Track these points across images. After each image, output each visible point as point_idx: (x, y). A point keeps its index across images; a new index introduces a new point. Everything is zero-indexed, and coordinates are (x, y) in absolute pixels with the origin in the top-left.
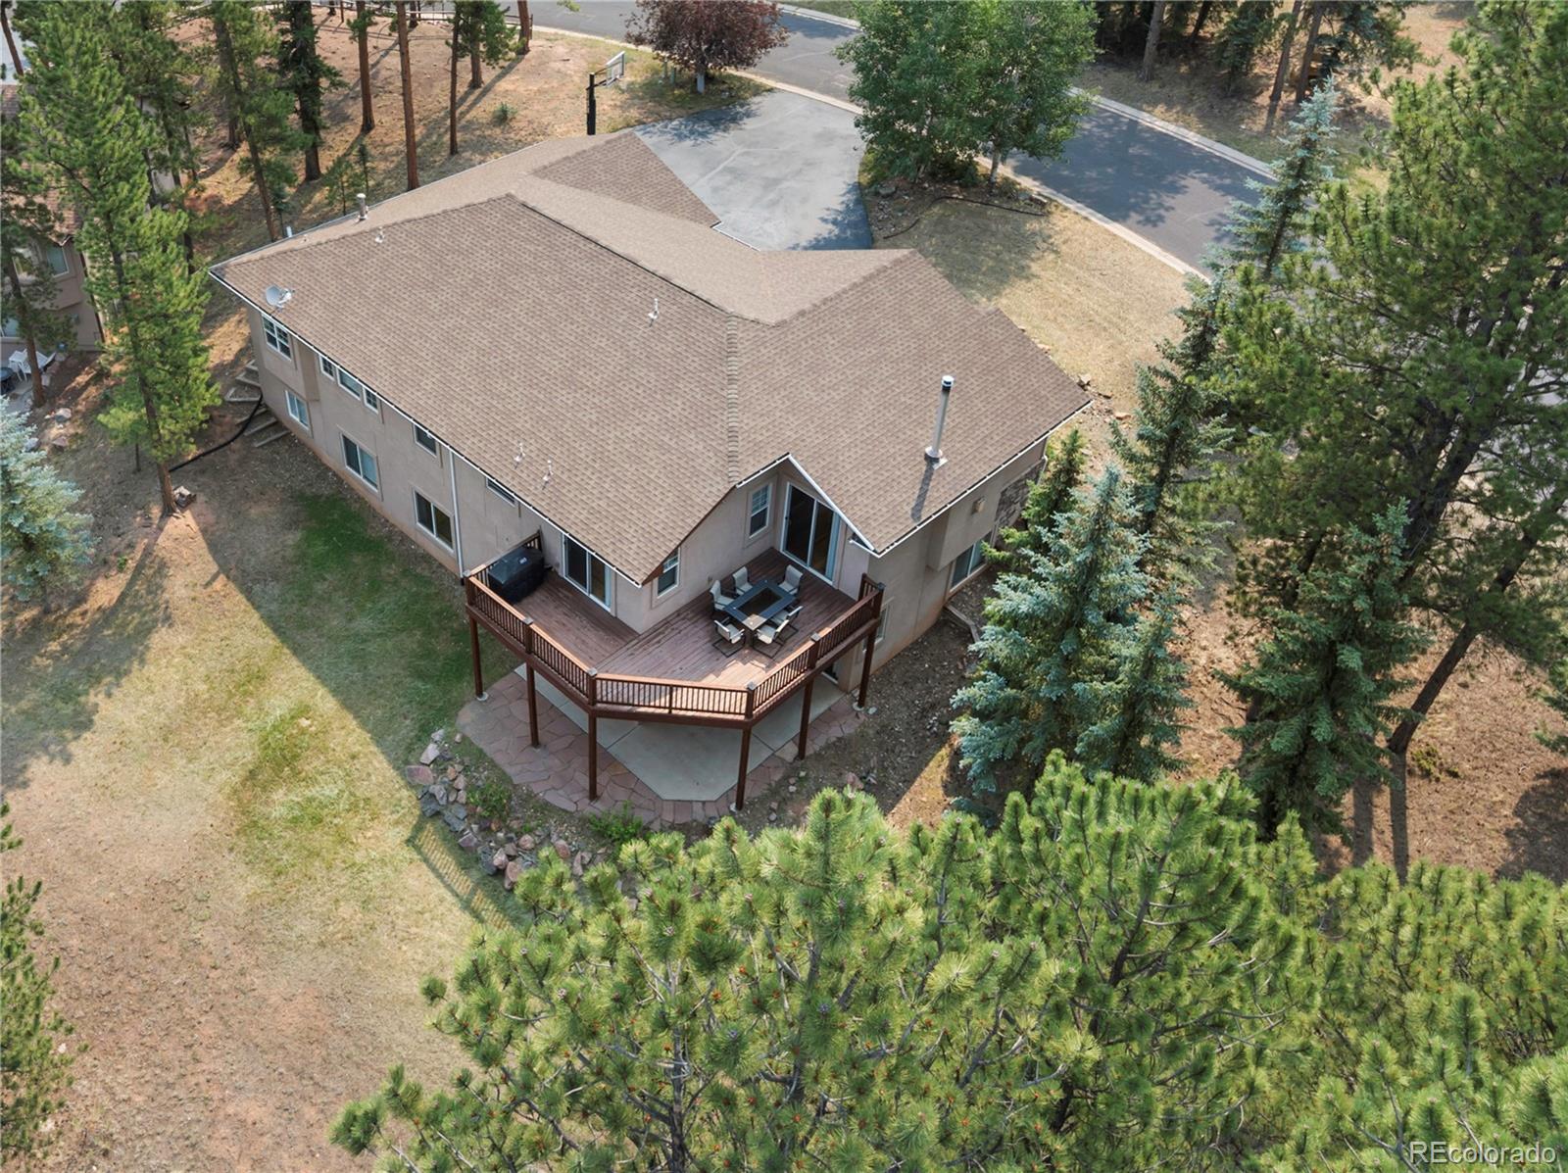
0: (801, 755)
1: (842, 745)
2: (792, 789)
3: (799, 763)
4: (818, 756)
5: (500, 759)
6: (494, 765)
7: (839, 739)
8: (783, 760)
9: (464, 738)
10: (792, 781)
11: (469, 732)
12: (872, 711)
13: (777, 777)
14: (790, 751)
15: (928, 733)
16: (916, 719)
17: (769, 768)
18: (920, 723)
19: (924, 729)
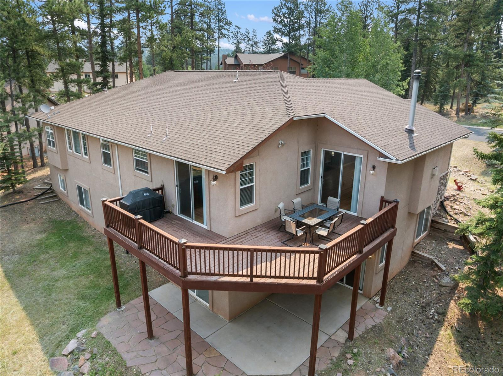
0: (351, 337)
1: (377, 330)
2: (350, 362)
3: (350, 344)
4: (362, 338)
5: (121, 349)
6: (115, 352)
7: (374, 326)
8: (338, 342)
9: (98, 334)
10: (349, 356)
11: (104, 331)
12: (389, 309)
13: (336, 354)
14: (342, 336)
15: (432, 321)
16: (420, 313)
17: (328, 348)
18: (424, 315)
19: (428, 318)
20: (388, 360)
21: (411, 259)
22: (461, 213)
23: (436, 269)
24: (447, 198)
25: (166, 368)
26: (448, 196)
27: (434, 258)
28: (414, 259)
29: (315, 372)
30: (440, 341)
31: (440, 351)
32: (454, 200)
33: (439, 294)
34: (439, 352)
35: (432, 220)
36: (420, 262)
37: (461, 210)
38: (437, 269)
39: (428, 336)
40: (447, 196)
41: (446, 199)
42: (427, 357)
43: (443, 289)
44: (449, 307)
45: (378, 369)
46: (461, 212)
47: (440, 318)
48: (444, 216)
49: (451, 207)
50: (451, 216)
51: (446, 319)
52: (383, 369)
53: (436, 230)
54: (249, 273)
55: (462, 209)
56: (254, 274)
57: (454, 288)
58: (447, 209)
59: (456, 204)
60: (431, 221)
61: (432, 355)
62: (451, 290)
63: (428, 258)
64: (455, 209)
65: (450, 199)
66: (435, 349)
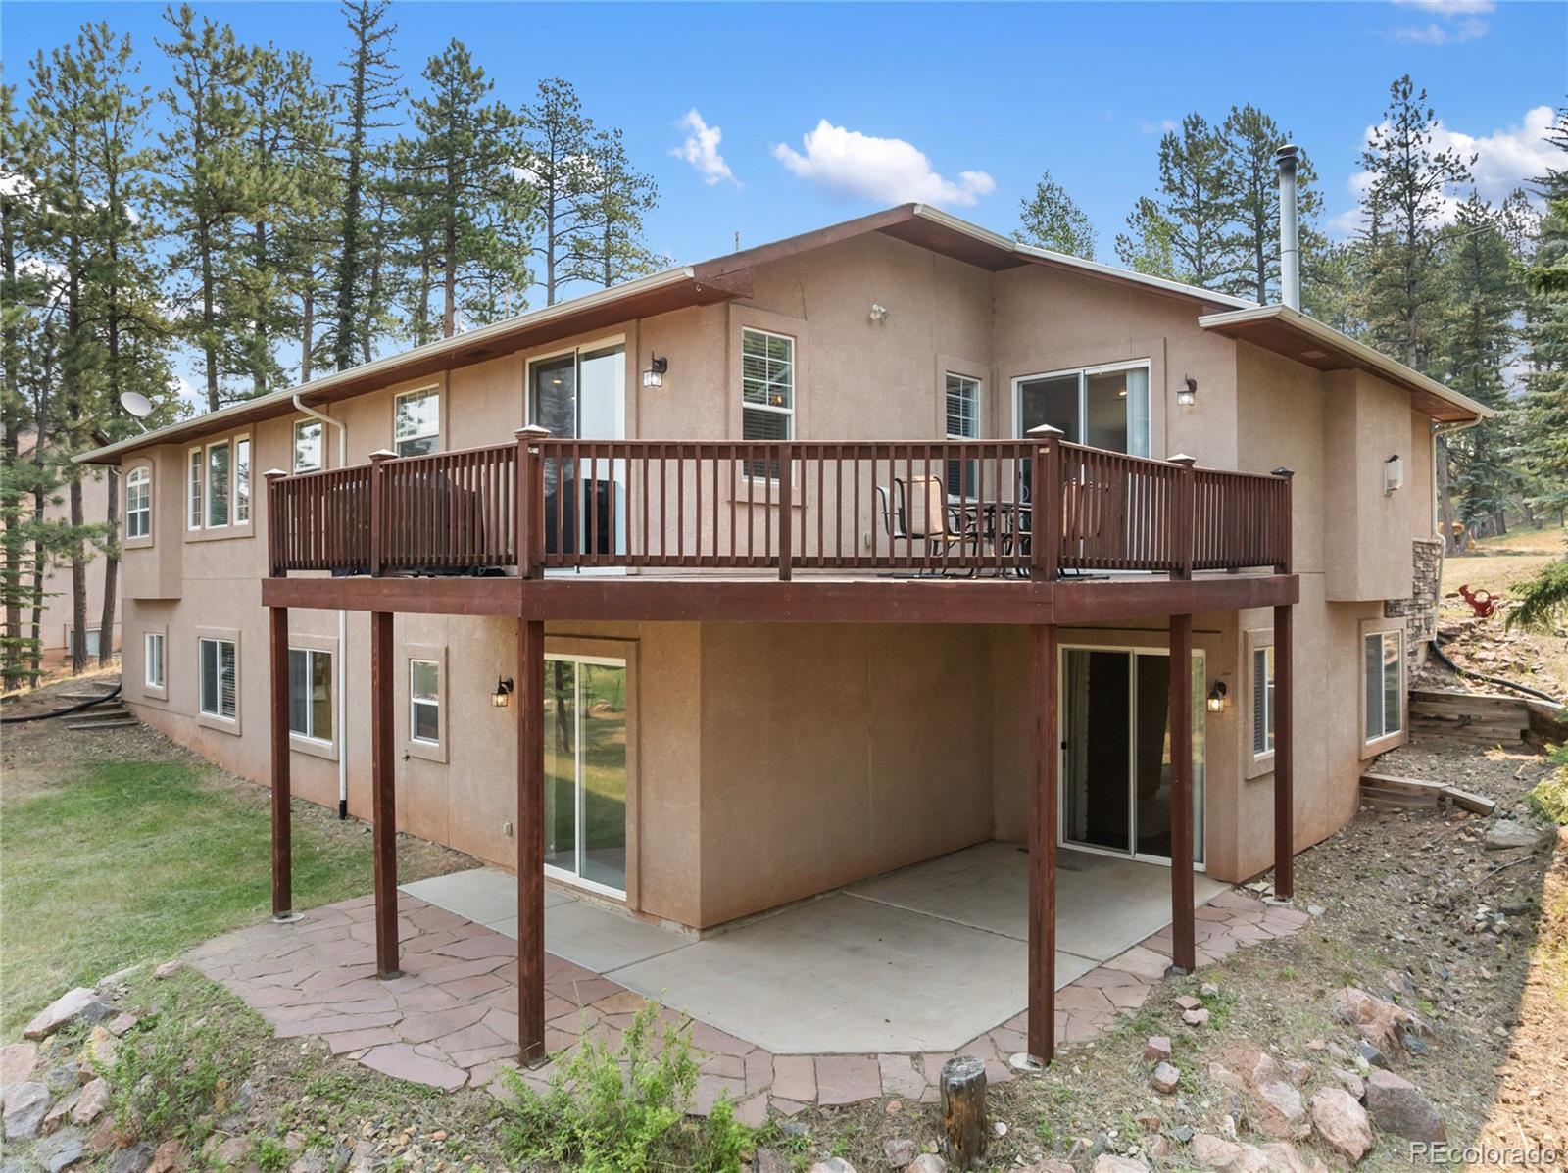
0: (1183, 964)
1: (1281, 950)
2: (1197, 1015)
3: (1187, 978)
4: (1229, 966)
5: (263, 1000)
6: (236, 1007)
7: (1269, 942)
8: (1136, 976)
9: (181, 968)
10: (1186, 1001)
11: (207, 965)
12: (1315, 910)
13: (1134, 1001)
14: (1150, 963)
15: (1490, 936)
16: (1435, 923)
17: (1101, 989)
18: (1452, 926)
19: (1473, 931)
20: (1347, 1023)
21: (1363, 808)
22: (1506, 668)
23: (1462, 814)
24: (1447, 636)
25: (436, 1039)
26: (1450, 629)
27: (1444, 784)
28: (1372, 807)
29: (1056, 1045)
30: (1538, 984)
31: (1551, 1011)
32: (1473, 636)
33: (1490, 869)
34: (1548, 1014)
35: (1411, 693)
36: (1397, 810)
37: (1504, 661)
38: (1465, 813)
39: (1487, 975)
40: (1447, 630)
41: (1443, 640)
42: (1501, 1030)
43: (1503, 857)
44: (1542, 892)
45: (1317, 1044)
46: (1505, 664)
47: (1517, 926)
48: (1449, 680)
49: (1469, 657)
50: (1470, 676)
51: (1544, 925)
52: (1332, 1044)
53: (1432, 724)
54: (775, 552)
55: (1506, 658)
56: (795, 552)
57: (1546, 847)
58: (1455, 663)
59: (1483, 647)
60: (1407, 697)
61: (1521, 1024)
62: (1535, 852)
63: (1424, 788)
64: (1482, 660)
65: (1459, 639)
66: (1528, 1007)
